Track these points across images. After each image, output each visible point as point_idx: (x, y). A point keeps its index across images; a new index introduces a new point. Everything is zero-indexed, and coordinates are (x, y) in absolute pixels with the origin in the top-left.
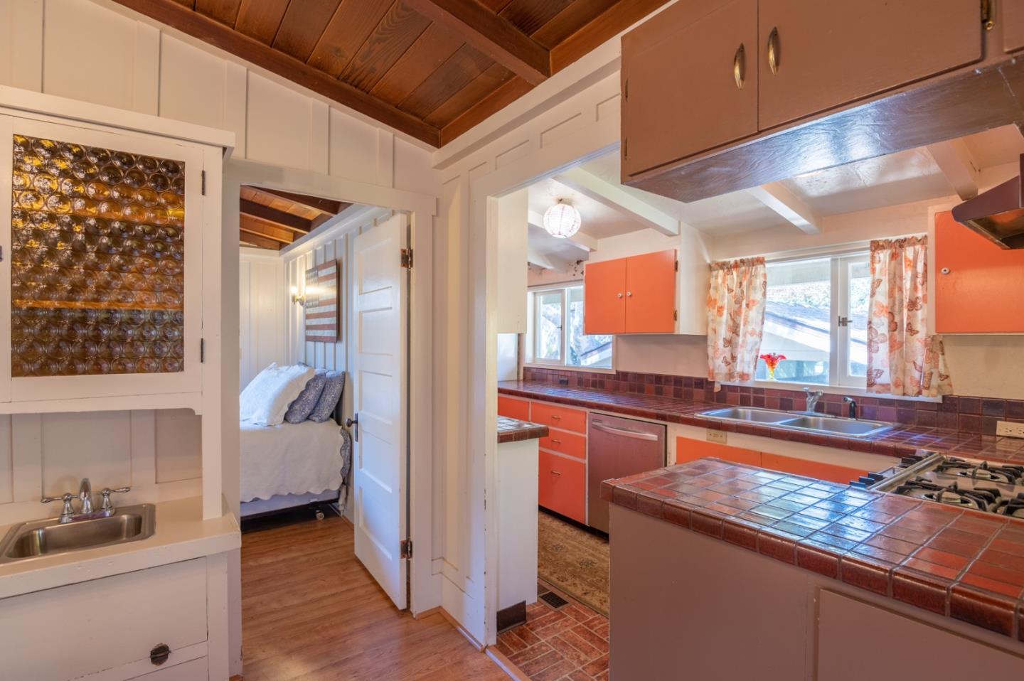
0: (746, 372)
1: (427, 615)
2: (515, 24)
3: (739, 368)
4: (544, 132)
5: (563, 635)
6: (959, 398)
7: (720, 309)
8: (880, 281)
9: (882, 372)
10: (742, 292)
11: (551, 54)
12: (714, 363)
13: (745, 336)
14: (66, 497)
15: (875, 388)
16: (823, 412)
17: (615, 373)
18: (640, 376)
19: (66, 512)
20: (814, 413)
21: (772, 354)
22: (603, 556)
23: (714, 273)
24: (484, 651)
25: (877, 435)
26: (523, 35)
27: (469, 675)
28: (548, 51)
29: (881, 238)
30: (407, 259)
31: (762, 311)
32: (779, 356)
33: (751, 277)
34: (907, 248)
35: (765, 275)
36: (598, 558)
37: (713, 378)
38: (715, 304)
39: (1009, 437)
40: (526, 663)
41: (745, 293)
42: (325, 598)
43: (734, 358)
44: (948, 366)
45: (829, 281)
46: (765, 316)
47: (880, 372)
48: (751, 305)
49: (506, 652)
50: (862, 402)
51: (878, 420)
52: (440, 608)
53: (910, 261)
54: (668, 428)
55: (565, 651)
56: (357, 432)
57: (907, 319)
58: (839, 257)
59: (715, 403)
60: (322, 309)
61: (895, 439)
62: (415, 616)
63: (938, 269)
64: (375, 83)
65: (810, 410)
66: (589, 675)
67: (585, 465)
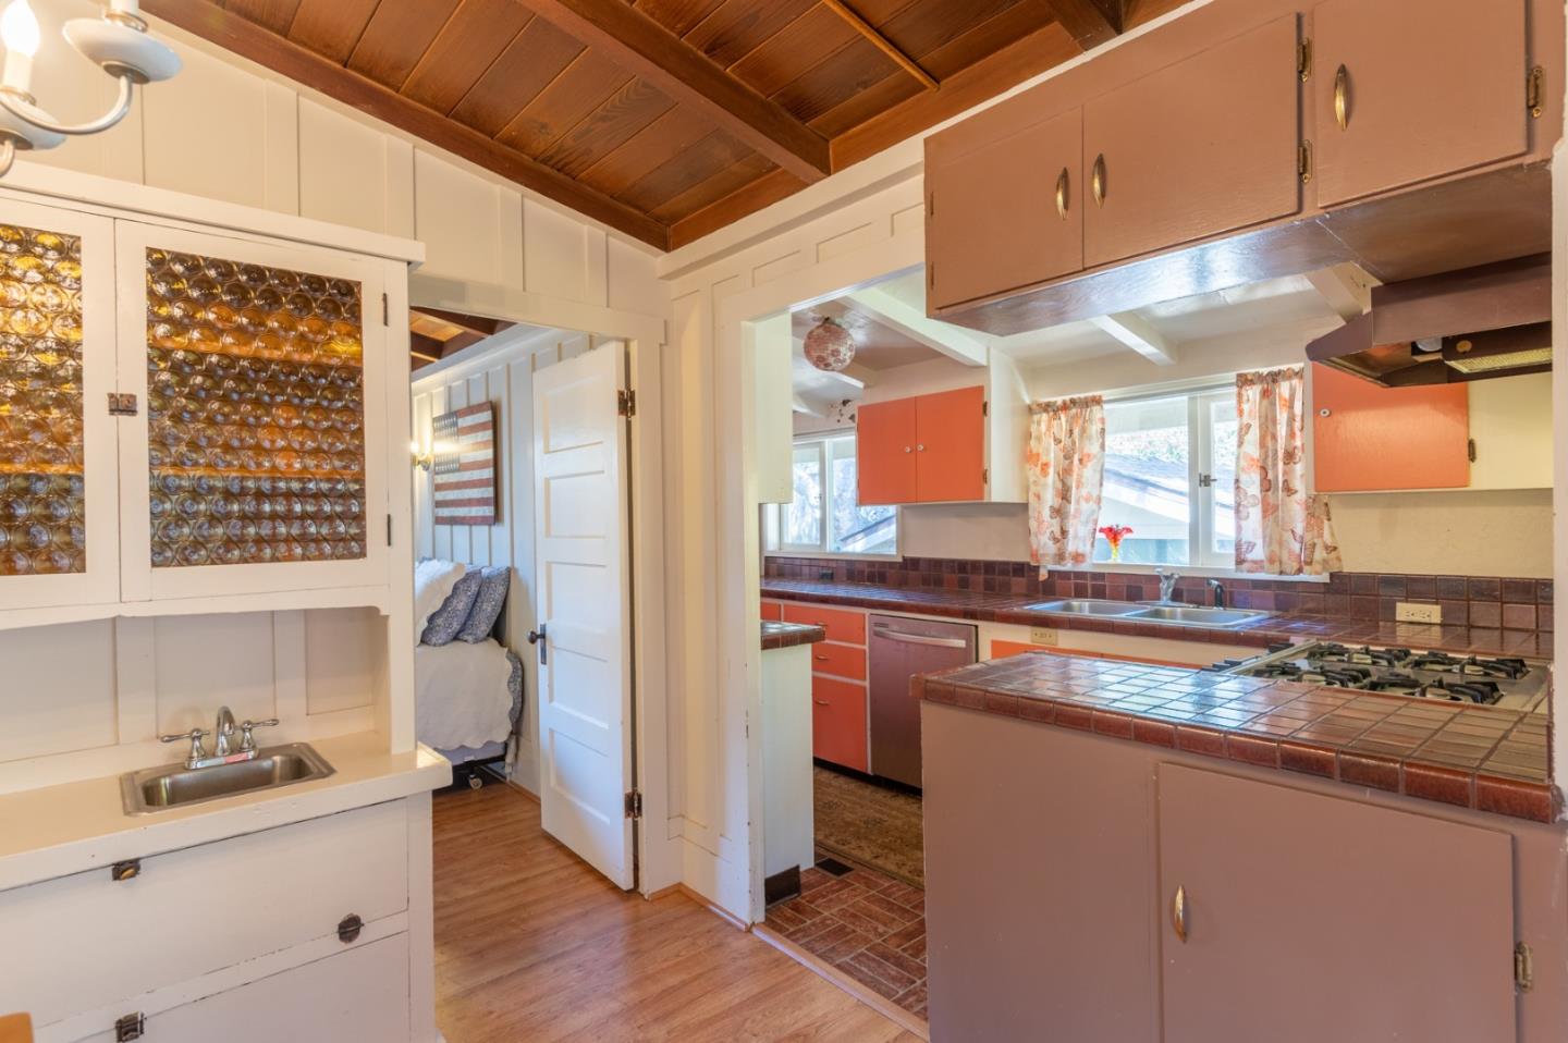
0: (1080, 551)
1: (662, 896)
2: (789, 110)
3: (1071, 547)
4: (820, 244)
5: (853, 906)
6: (1349, 576)
7: (1045, 466)
8: (1249, 426)
9: (1254, 545)
10: (1074, 443)
11: (831, 146)
12: (1038, 540)
13: (1078, 502)
14: (195, 734)
15: (1245, 566)
16: (1182, 601)
17: (900, 560)
18: (937, 564)
19: (195, 754)
20: (1170, 603)
21: (1115, 526)
22: (894, 813)
23: (1036, 417)
24: (749, 930)
25: (1247, 624)
26: (797, 122)
27: (735, 958)
28: (827, 141)
29: (1250, 371)
30: (626, 404)
31: (1099, 468)
32: (1124, 529)
33: (1084, 421)
34: (1282, 383)
35: (1103, 420)
36: (890, 815)
37: (1038, 561)
38: (1038, 460)
39: (1411, 623)
40: (807, 939)
41: (1077, 444)
42: (512, 884)
43: (1064, 532)
44: (1336, 533)
45: (1187, 427)
46: (1105, 474)
47: (1252, 546)
48: (1085, 459)
49: (778, 929)
50: (1232, 586)
51: (1252, 608)
52: (680, 884)
53: (1283, 402)
54: (979, 629)
55: (857, 923)
56: (544, 651)
57: (1283, 475)
58: (1198, 394)
59: (1041, 596)
60: (466, 476)
61: (1268, 628)
62: (646, 897)
63: (1316, 412)
64: (590, 166)
65: (1165, 598)
66: (892, 948)
67: (865, 688)
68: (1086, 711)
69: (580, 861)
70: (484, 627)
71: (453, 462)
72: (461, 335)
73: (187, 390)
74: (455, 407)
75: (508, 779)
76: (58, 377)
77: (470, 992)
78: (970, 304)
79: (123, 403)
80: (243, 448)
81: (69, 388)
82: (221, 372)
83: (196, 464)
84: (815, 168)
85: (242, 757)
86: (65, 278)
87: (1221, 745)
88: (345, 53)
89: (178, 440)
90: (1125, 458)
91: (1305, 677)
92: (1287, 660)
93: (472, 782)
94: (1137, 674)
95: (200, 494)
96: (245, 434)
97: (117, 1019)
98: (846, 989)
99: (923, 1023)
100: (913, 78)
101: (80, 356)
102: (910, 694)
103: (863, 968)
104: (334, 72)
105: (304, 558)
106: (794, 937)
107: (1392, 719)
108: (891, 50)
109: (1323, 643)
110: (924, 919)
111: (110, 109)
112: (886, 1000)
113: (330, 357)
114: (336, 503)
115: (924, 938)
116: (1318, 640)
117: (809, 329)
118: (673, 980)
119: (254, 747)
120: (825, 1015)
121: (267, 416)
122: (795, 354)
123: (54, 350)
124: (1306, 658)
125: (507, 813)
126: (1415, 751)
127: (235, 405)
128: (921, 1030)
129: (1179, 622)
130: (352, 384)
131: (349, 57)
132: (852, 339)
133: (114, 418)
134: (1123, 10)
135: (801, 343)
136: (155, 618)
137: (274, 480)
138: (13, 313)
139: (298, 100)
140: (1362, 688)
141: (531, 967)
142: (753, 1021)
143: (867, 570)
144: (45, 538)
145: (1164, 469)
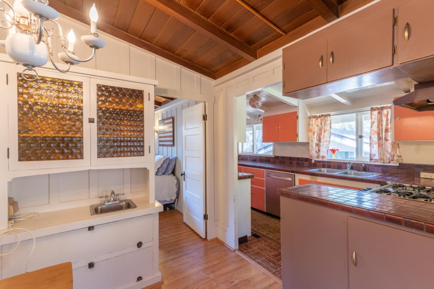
0: (324, 155)
1: (213, 240)
2: (247, 43)
3: (321, 154)
4: (254, 77)
5: (261, 247)
6: (405, 164)
7: (314, 133)
8: (374, 122)
9: (376, 155)
10: (322, 126)
11: (257, 52)
12: (312, 153)
13: (323, 142)
14: (106, 196)
15: (373, 161)
16: (353, 170)
17: (274, 157)
19: (106, 201)
20: (350, 170)
21: (334, 149)
22: (272, 223)
23: (311, 120)
24: (234, 251)
25: (373, 177)
26: (249, 46)
27: (231, 258)
28: (256, 50)
29: (375, 107)
30: (205, 118)
31: (329, 133)
32: (336, 150)
33: (325, 121)
34: (384, 110)
35: (331, 120)
36: (271, 223)
37: (312, 158)
38: (312, 131)
39: (426, 178)
40: (249, 255)
41: (323, 127)
43: (319, 150)
44: (401, 152)
45: (355, 122)
46: (331, 134)
48: (325, 131)
49: (242, 251)
50: (368, 166)
51: (374, 172)
52: (217, 238)
53: (385, 115)
54: (295, 176)
55: (262, 251)
56: (184, 178)
57: (385, 136)
58: (359, 113)
59: (312, 167)
60: (166, 135)
61: (379, 178)
62: (209, 240)
63: (395, 118)
64: (196, 60)
65: (348, 169)
66: (271, 258)
67: (264, 190)
68: (327, 201)
69: (193, 230)
70: (170, 171)
71: (163, 131)
72: (165, 101)
73: (105, 117)
74: (164, 119)
75: (175, 208)
76: (78, 114)
77: (167, 261)
78: (294, 92)
79: (92, 120)
80: (117, 130)
81: (80, 117)
82: (112, 113)
83: (107, 134)
84: (253, 58)
85: (116, 202)
86: (79, 92)
87: (367, 213)
88: (140, 35)
89: (103, 128)
90: (336, 129)
91: (392, 194)
92: (386, 188)
93: (167, 209)
94: (341, 191)
95: (108, 141)
96: (118, 127)
97: (88, 263)
98: (260, 269)
99: (280, 280)
100: (281, 33)
101: (83, 110)
102: (277, 194)
103: (264, 264)
104: (138, 40)
105: (131, 156)
106: (246, 254)
107: (420, 208)
108: (274, 26)
109: (397, 184)
110: (280, 252)
111: (91, 55)
112: (270, 273)
113: (136, 109)
114: (138, 143)
115: (281, 257)
116: (395, 182)
117: (250, 98)
118: (216, 263)
119: (119, 200)
120: (254, 275)
121: (123, 122)
122: (247, 104)
123: (77, 108)
124: (392, 188)
125: (175, 217)
126: (429, 219)
127: (116, 120)
128: (280, 282)
129: (353, 176)
130: (141, 115)
131: (141, 36)
132: (262, 100)
133: (90, 124)
134: (340, 11)
135: (249, 101)
136: (98, 170)
137: (124, 138)
138: (69, 100)
139: (129, 47)
140: (410, 198)
141: (181, 256)
142: (236, 275)
143: (265, 159)
144: (75, 151)
145: (348, 132)
